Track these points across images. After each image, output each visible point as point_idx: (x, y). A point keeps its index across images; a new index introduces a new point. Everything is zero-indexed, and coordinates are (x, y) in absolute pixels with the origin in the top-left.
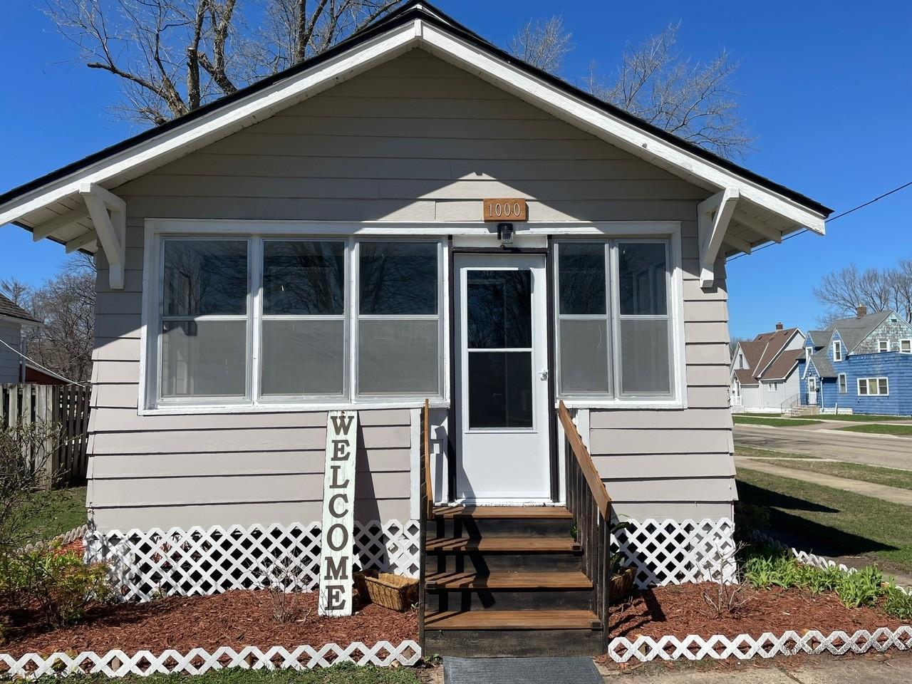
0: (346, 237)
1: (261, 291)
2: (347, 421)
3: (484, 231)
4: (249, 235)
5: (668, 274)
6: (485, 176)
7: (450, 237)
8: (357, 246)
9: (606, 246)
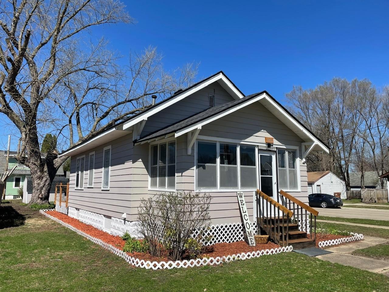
0: (237, 144)
1: (219, 157)
2: (241, 194)
3: (265, 145)
4: (216, 141)
5: (296, 159)
6: (265, 131)
7: (258, 146)
8: (239, 147)
9: (286, 151)
